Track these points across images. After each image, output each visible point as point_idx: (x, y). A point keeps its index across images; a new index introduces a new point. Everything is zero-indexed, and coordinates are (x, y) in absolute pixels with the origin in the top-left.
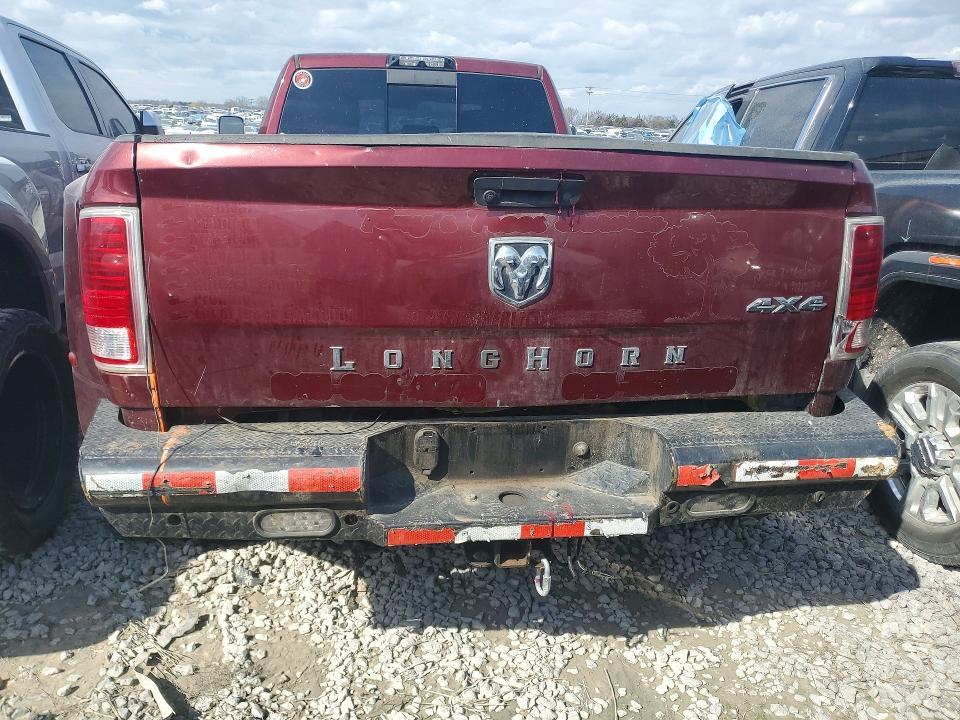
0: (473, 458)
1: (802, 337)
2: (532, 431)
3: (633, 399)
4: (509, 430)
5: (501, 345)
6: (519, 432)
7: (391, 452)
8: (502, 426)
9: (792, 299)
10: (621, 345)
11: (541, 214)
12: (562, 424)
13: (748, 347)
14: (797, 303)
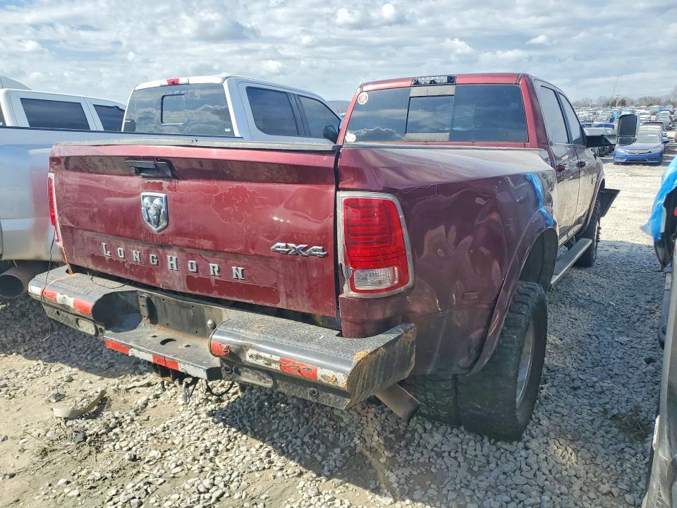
0: (167, 317)
1: (315, 275)
2: (188, 307)
3: (223, 297)
4: (179, 305)
5: (158, 252)
6: (182, 306)
7: (130, 302)
8: (174, 301)
9: (301, 246)
10: (209, 262)
11: (160, 181)
12: (200, 306)
13: (281, 276)
14: (304, 249)
